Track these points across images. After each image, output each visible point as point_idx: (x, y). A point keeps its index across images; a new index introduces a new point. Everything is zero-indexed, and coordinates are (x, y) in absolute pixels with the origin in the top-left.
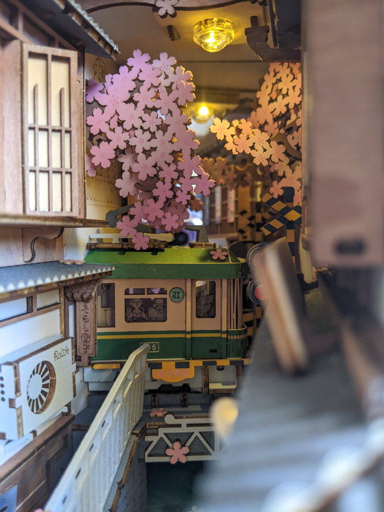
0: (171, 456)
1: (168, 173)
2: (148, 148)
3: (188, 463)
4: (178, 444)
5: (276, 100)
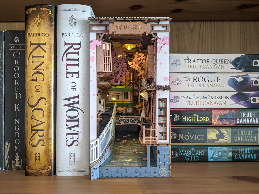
0: (121, 124)
1: (121, 71)
3: (124, 125)
4: (122, 121)
5: (138, 57)
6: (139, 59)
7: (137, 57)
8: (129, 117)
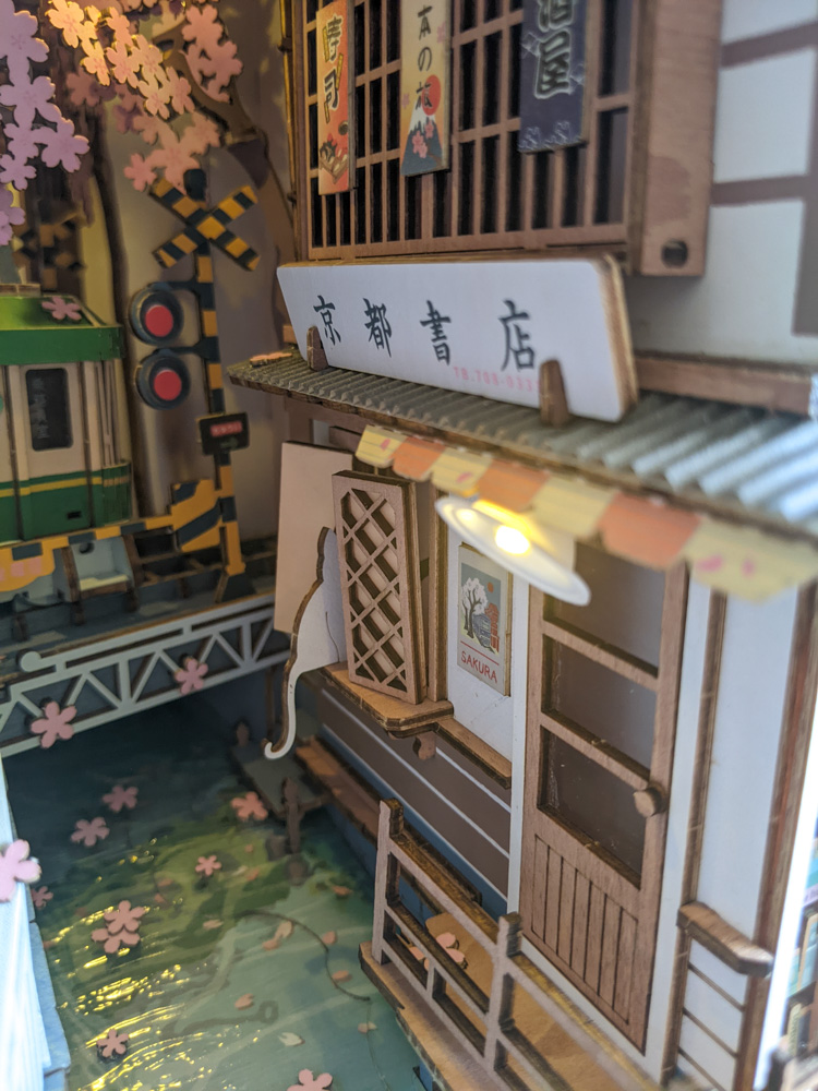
0: (41, 735)
3: (77, 736)
8: (119, 649)
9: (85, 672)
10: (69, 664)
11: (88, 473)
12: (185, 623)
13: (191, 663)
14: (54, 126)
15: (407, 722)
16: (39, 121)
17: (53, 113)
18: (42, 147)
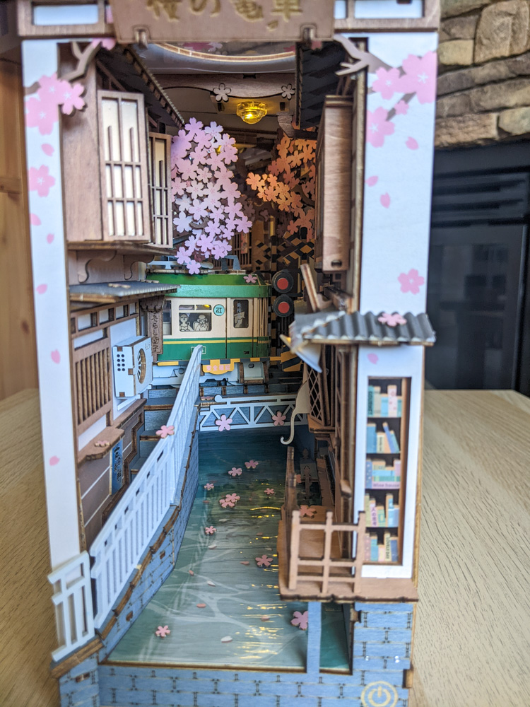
0: (220, 426)
1: (217, 215)
2: (201, 195)
3: (231, 430)
4: (224, 417)
5: (293, 154)
6: (296, 159)
7: (289, 154)
8: (251, 402)
9: (238, 406)
10: (232, 403)
11: (253, 338)
12: (279, 398)
13: (279, 414)
14: (241, 218)
15: (317, 430)
16: (236, 217)
17: (241, 214)
18: (236, 225)
